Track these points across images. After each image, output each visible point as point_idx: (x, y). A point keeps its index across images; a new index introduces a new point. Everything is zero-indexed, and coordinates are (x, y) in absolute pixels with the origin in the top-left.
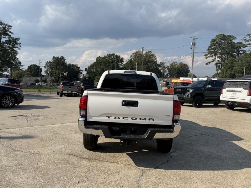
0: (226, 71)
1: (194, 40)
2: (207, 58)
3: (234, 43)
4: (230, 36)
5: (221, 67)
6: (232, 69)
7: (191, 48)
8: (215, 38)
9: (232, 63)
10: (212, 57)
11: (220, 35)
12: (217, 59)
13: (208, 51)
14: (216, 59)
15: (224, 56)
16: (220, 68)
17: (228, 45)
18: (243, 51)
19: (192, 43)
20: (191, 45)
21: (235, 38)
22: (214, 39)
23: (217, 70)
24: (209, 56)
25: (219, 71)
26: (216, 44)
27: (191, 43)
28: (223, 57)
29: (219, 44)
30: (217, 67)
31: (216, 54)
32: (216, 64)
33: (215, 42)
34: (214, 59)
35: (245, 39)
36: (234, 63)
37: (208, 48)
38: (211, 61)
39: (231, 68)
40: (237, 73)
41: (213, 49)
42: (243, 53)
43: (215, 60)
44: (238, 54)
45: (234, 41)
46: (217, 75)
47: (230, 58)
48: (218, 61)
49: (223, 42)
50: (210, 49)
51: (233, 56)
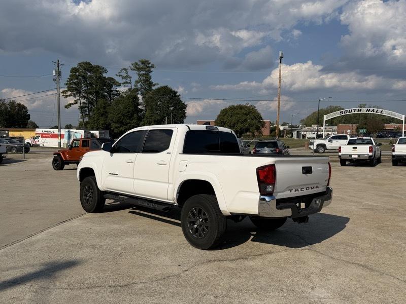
0: (98, 120)
1: (58, 67)
2: (67, 96)
3: (105, 77)
4: (99, 67)
5: (89, 112)
6: (107, 117)
7: (54, 80)
8: (76, 66)
9: (105, 108)
10: (74, 96)
11: (84, 63)
12: (83, 100)
13: (66, 86)
14: (80, 99)
15: (91, 96)
16: (86, 114)
17: (97, 79)
18: (117, 91)
19: (56, 71)
20: (54, 74)
21: (106, 71)
22: (76, 68)
23: (83, 117)
24: (69, 93)
25: (86, 119)
26: (79, 76)
27: (54, 72)
28: (90, 98)
29: (83, 77)
30: (82, 112)
31: (79, 92)
32: (81, 108)
33: (77, 74)
34: (78, 99)
35: (120, 74)
36: (108, 108)
37: (68, 81)
38: (73, 102)
39: (104, 114)
40: (113, 122)
41: (75, 83)
42: (116, 95)
43: (79, 101)
44: (110, 94)
45: (104, 75)
46: (84, 126)
47: (101, 101)
48: (84, 103)
49: (89, 74)
50: (71, 84)
51: (104, 97)
